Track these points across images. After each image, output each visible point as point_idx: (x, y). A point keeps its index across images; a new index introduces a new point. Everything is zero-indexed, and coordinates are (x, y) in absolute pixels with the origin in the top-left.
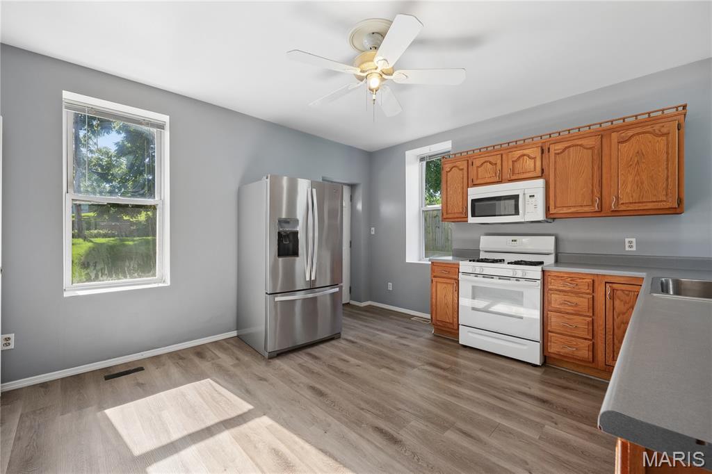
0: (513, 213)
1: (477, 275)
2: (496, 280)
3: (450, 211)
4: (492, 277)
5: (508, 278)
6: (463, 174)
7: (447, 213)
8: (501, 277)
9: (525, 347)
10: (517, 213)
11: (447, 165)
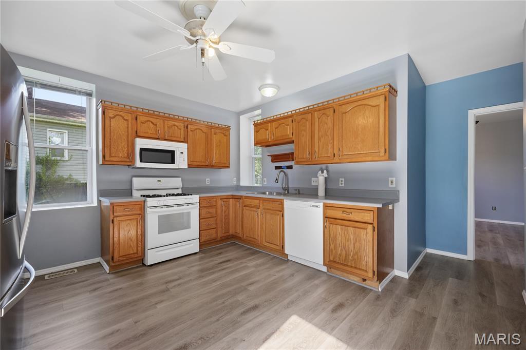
0: (170, 162)
1: (162, 207)
2: (175, 208)
3: (113, 155)
4: (172, 206)
5: (182, 205)
6: (128, 124)
7: (110, 156)
8: (178, 205)
9: (193, 245)
10: (173, 162)
11: (110, 111)
